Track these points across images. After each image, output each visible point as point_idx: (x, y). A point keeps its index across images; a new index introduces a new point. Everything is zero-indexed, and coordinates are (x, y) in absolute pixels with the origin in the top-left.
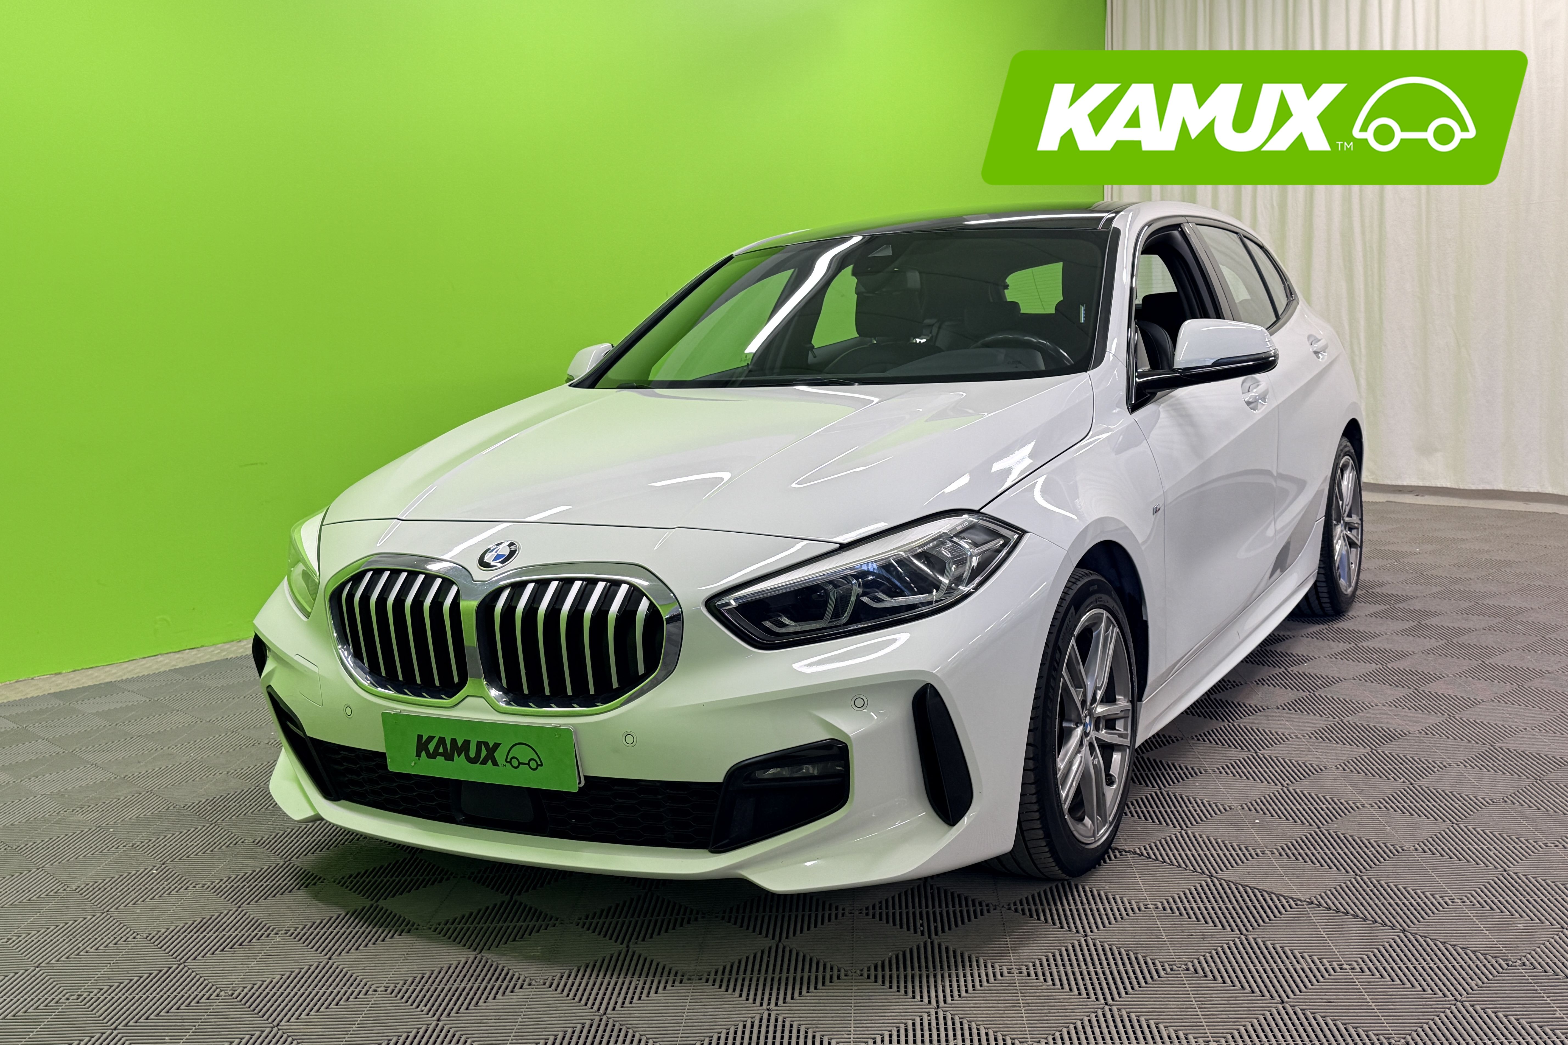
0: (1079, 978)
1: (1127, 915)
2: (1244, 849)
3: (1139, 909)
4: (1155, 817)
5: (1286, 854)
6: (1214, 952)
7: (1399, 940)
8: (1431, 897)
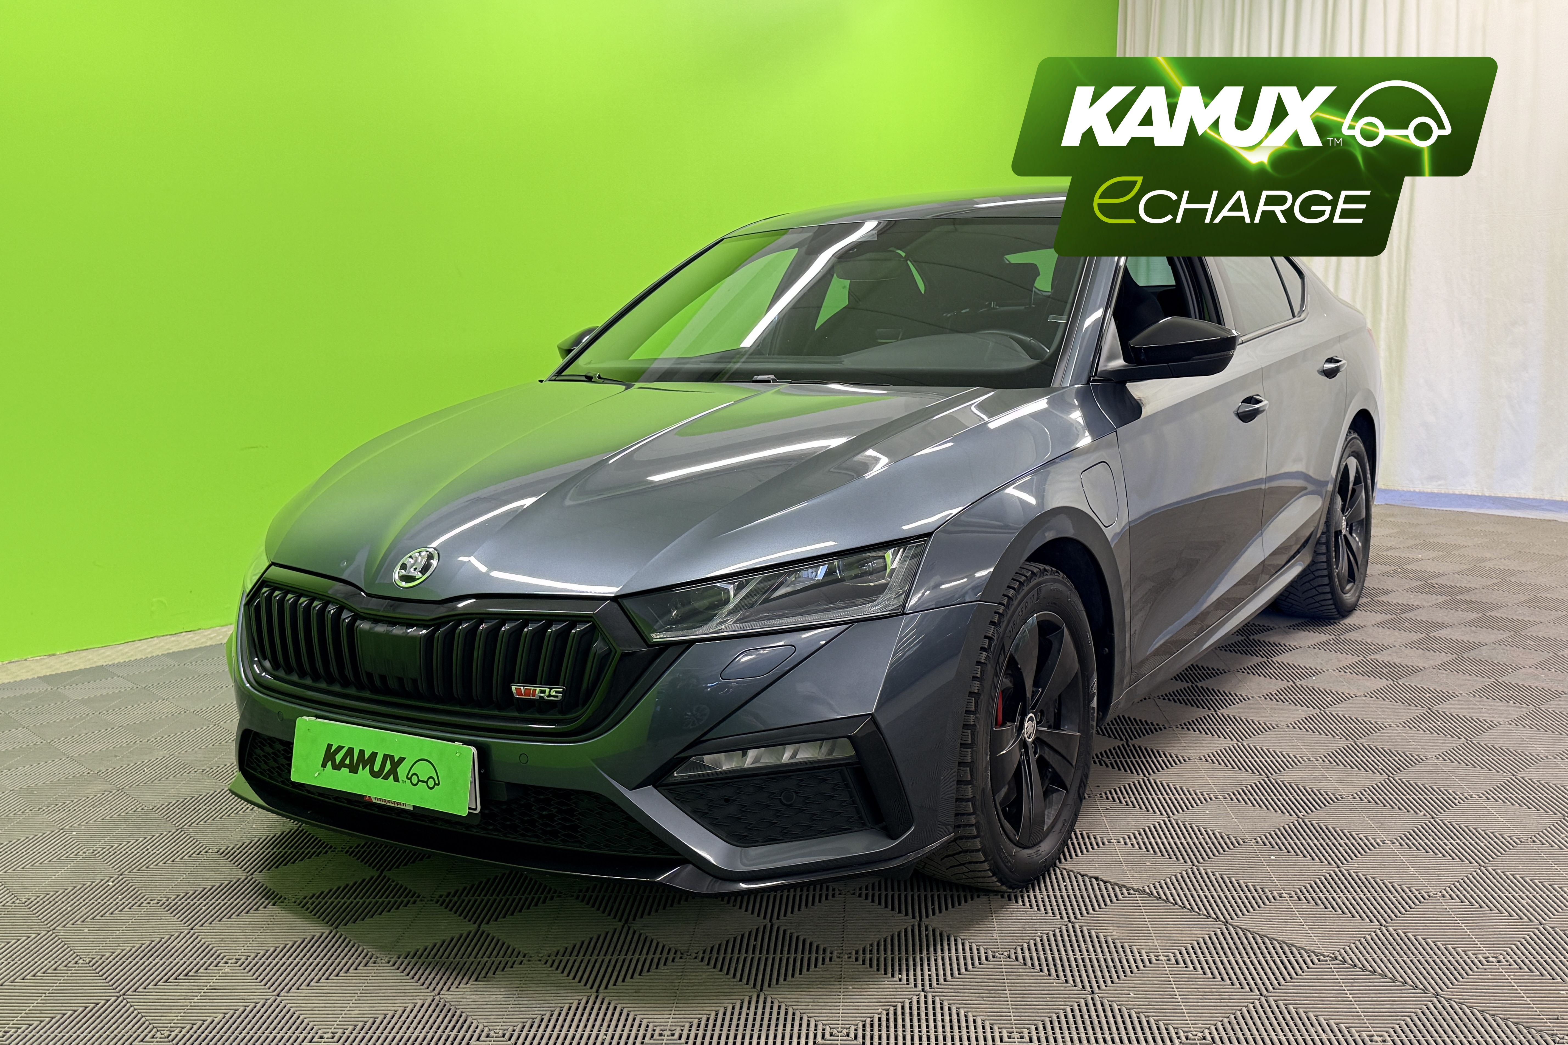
8: (1463, 954)
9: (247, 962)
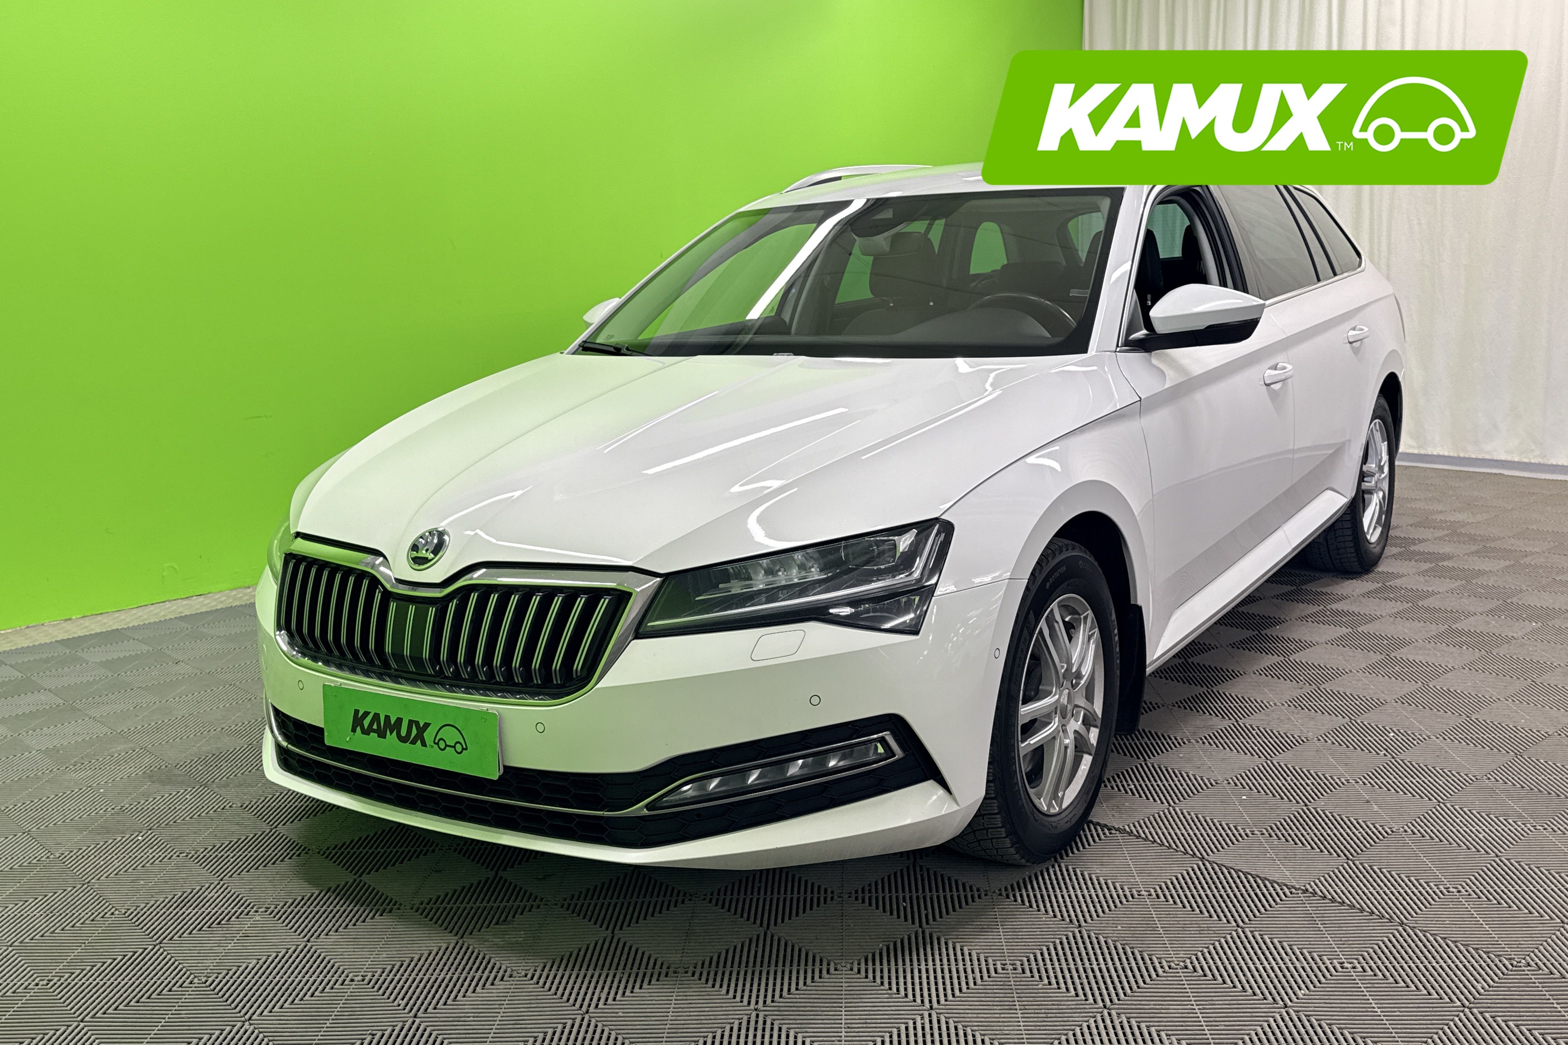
0: (1075, 975)
1: (1121, 902)
2: (1233, 829)
3: (1133, 897)
4: (1141, 792)
5: (1276, 834)
6: (1211, 947)
7: (1398, 935)
8: (1425, 885)
9: (276, 911)
